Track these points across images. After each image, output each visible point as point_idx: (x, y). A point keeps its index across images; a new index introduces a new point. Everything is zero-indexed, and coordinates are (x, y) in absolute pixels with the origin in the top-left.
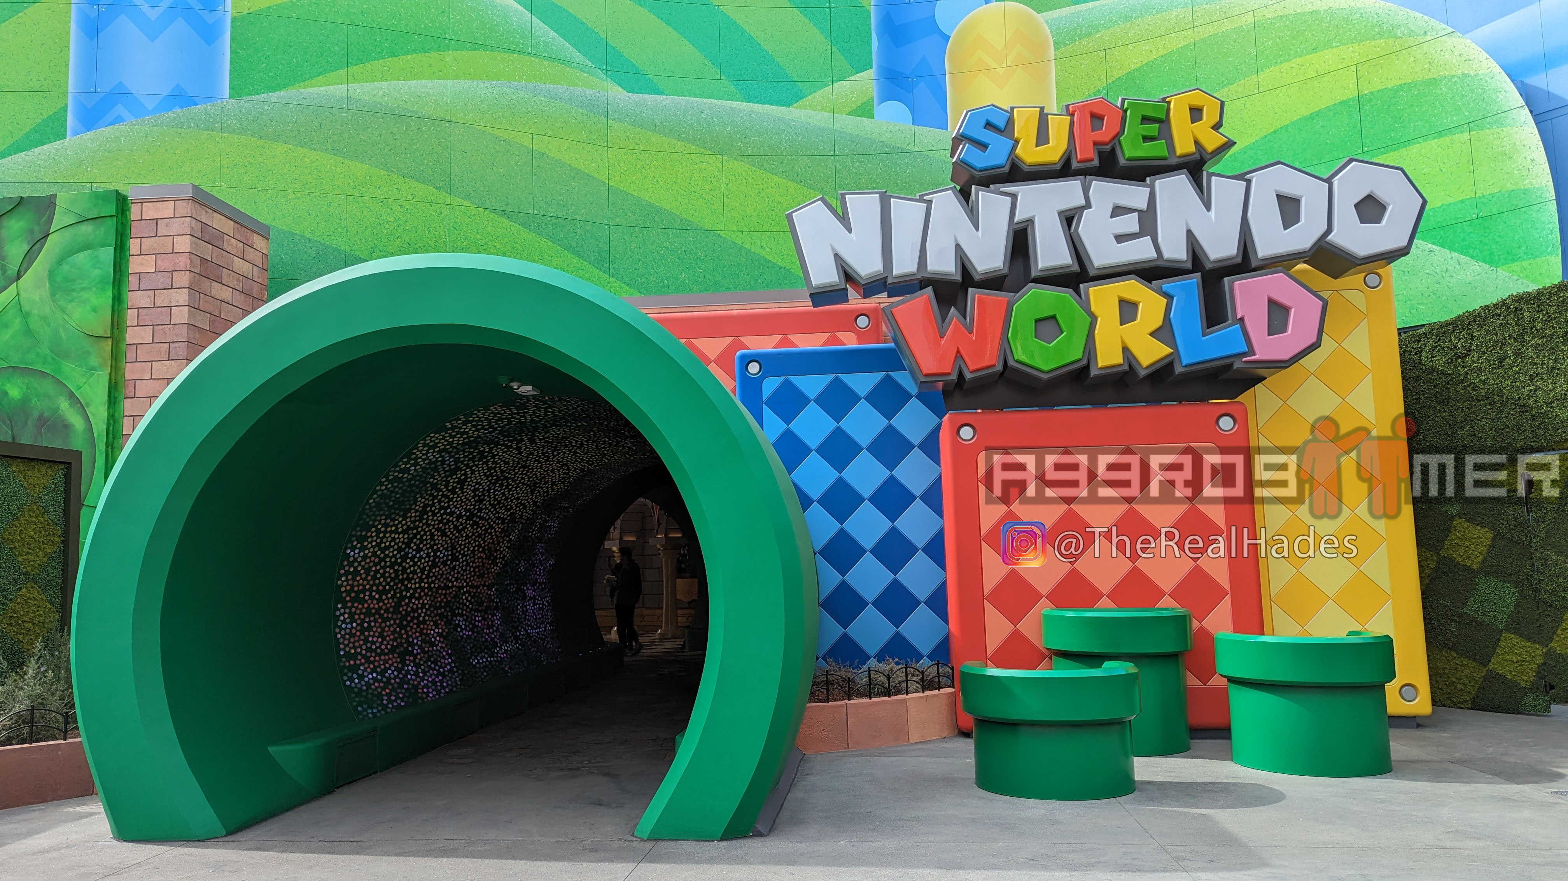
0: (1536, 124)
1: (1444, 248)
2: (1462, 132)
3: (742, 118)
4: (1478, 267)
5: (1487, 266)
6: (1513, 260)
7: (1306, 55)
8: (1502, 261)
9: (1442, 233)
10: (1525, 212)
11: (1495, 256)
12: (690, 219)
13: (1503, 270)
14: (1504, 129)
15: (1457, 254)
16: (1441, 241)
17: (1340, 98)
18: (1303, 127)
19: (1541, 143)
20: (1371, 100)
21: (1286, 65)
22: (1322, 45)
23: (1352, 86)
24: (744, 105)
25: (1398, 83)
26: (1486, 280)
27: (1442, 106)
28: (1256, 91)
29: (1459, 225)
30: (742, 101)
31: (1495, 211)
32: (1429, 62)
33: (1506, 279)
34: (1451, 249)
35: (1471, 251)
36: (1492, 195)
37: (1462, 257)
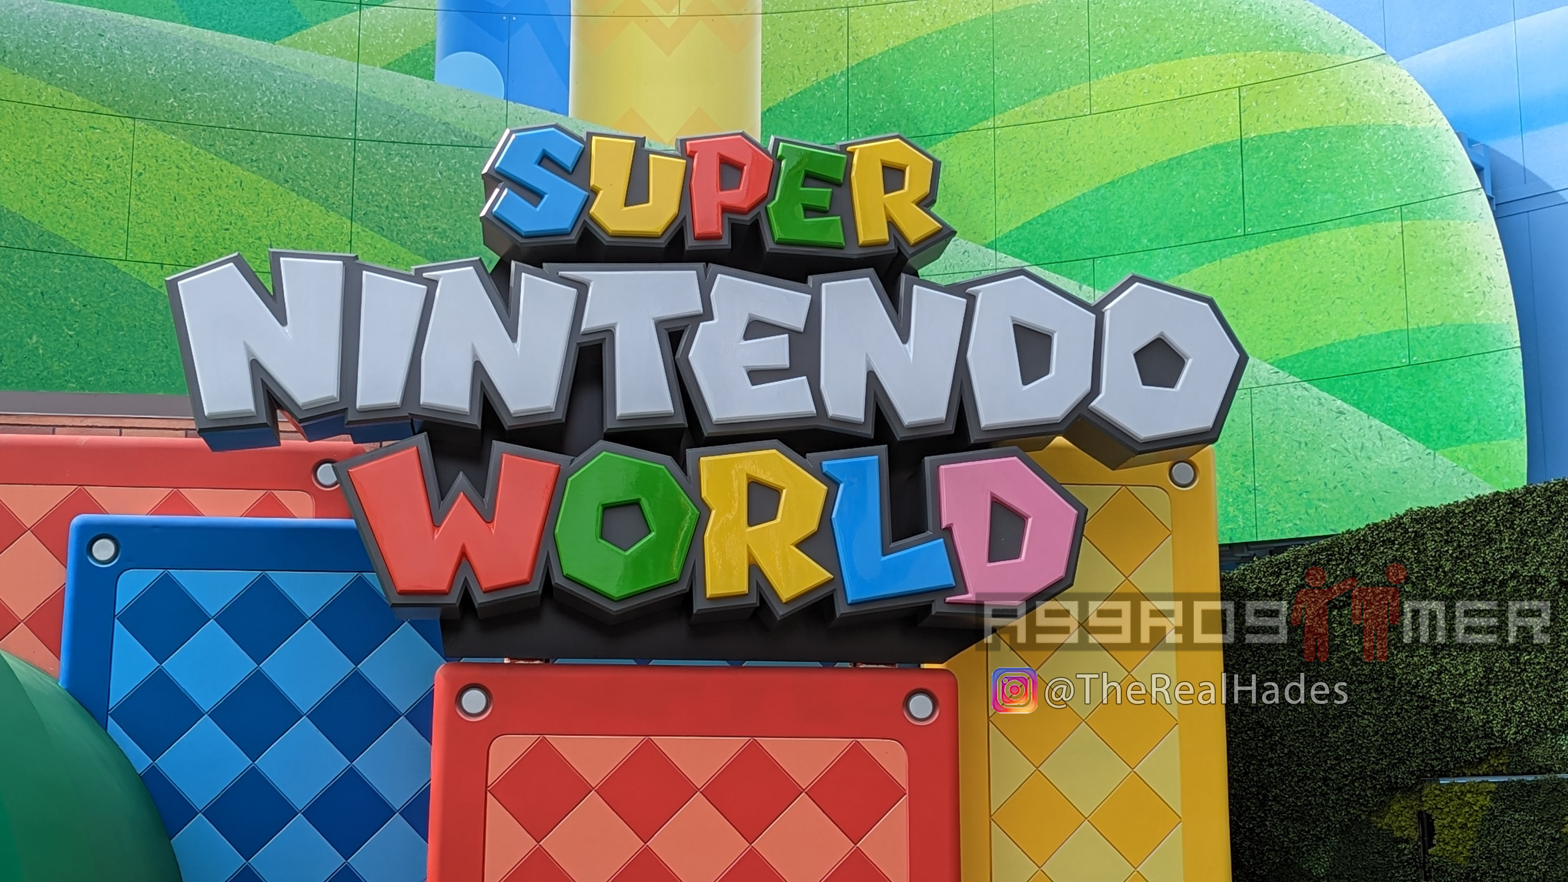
0: (1496, 219)
1: (1361, 409)
2: (1391, 220)
3: (180, 53)
4: (1408, 447)
5: (1420, 447)
6: (1459, 441)
7: (1165, 61)
8: (1443, 439)
9: (1358, 384)
10: (1477, 363)
11: (1432, 431)
12: (59, 233)
13: (1444, 456)
14: (1452, 223)
15: (1378, 422)
16: (1355, 398)
17: (1213, 140)
18: (1157, 180)
19: (1501, 252)
20: (1258, 149)
21: (1134, 74)
22: (1189, 47)
23: (1233, 123)
24: (186, 31)
25: (1301, 126)
26: (1419, 469)
27: (1363, 172)
28: (1087, 111)
29: (1384, 373)
30: (183, 23)
31: (1435, 356)
32: (1347, 99)
33: (1449, 472)
34: (1370, 412)
35: (1399, 419)
36: (1432, 329)
37: (1386, 427)
